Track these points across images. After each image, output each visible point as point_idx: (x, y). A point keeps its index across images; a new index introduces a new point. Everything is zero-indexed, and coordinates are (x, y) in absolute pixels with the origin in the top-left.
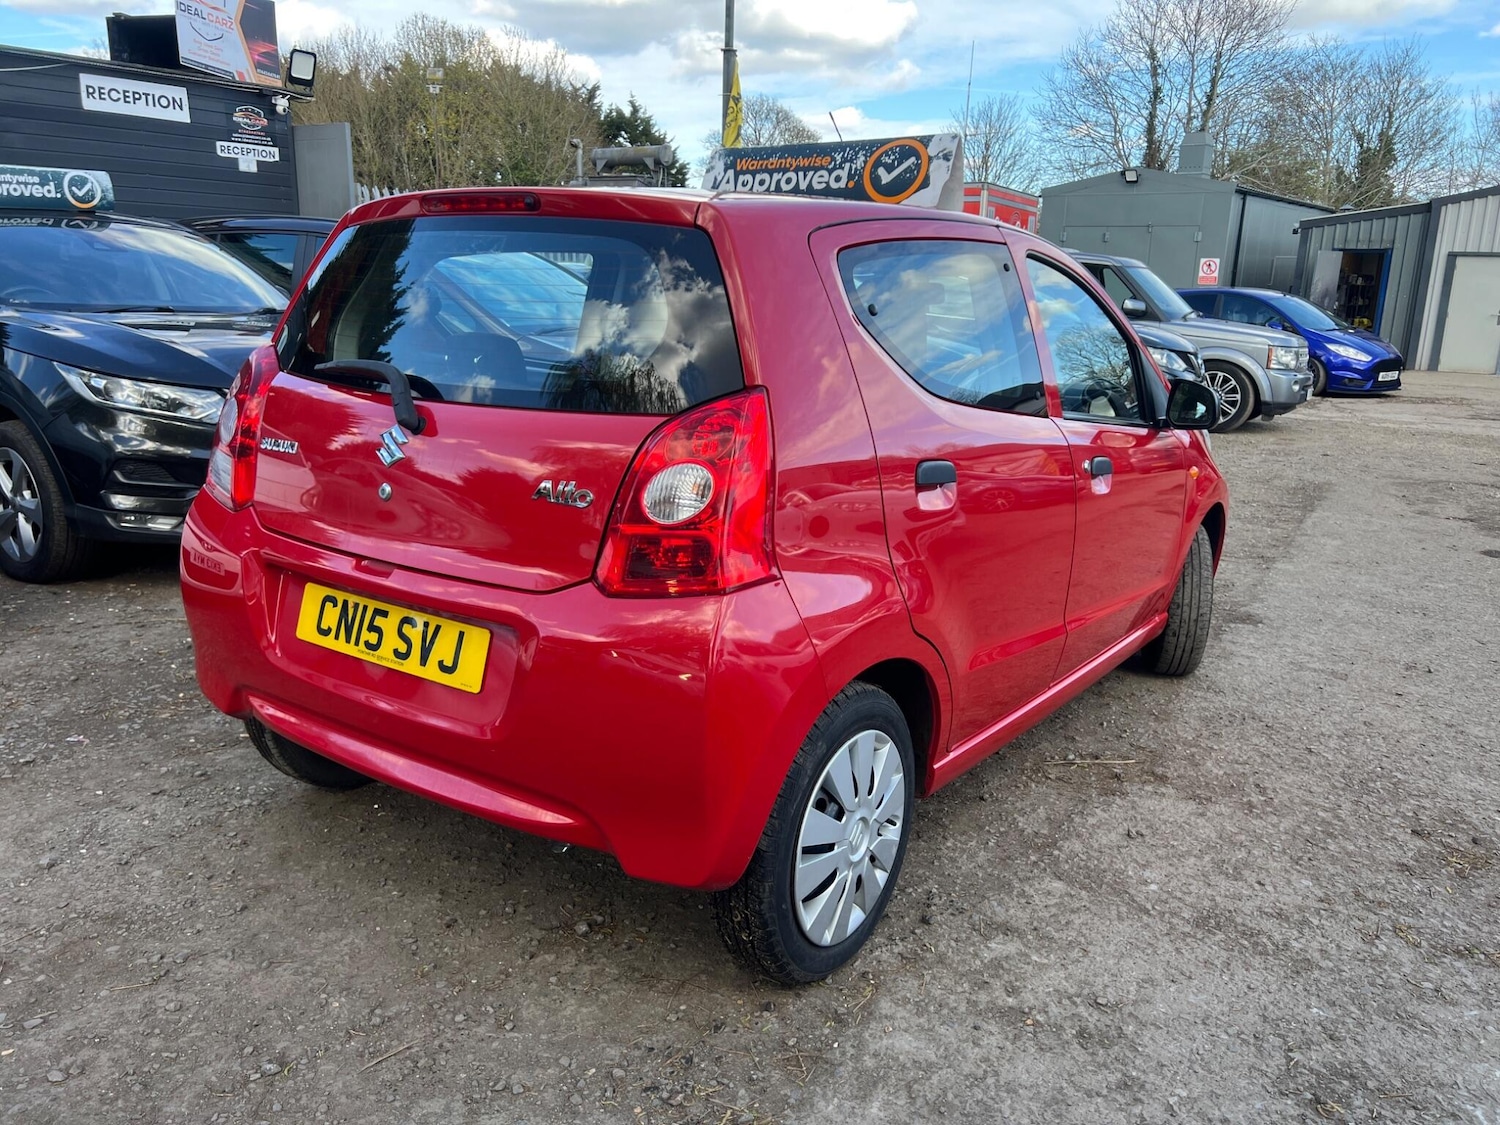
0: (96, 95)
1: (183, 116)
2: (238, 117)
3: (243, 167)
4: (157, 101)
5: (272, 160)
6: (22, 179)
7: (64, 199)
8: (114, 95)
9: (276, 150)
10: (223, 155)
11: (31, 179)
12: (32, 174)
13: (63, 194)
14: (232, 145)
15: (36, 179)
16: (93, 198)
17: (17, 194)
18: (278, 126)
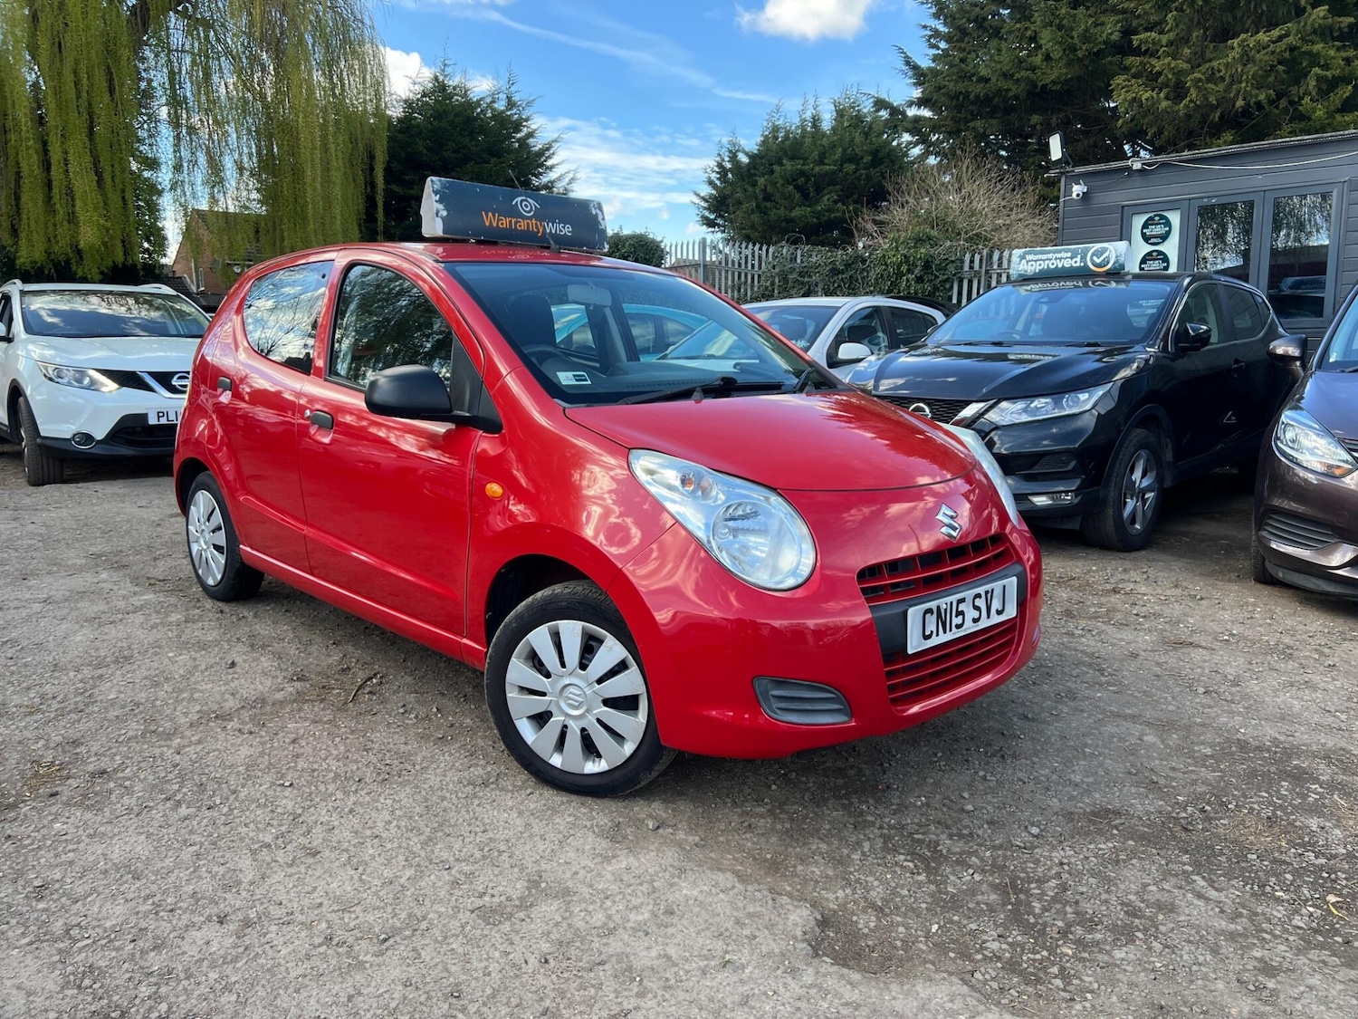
6: (1059, 255)
7: (1086, 266)
11: (1065, 255)
12: (1066, 251)
13: (1085, 263)
15: (1069, 255)
16: (1108, 263)
17: (1052, 267)
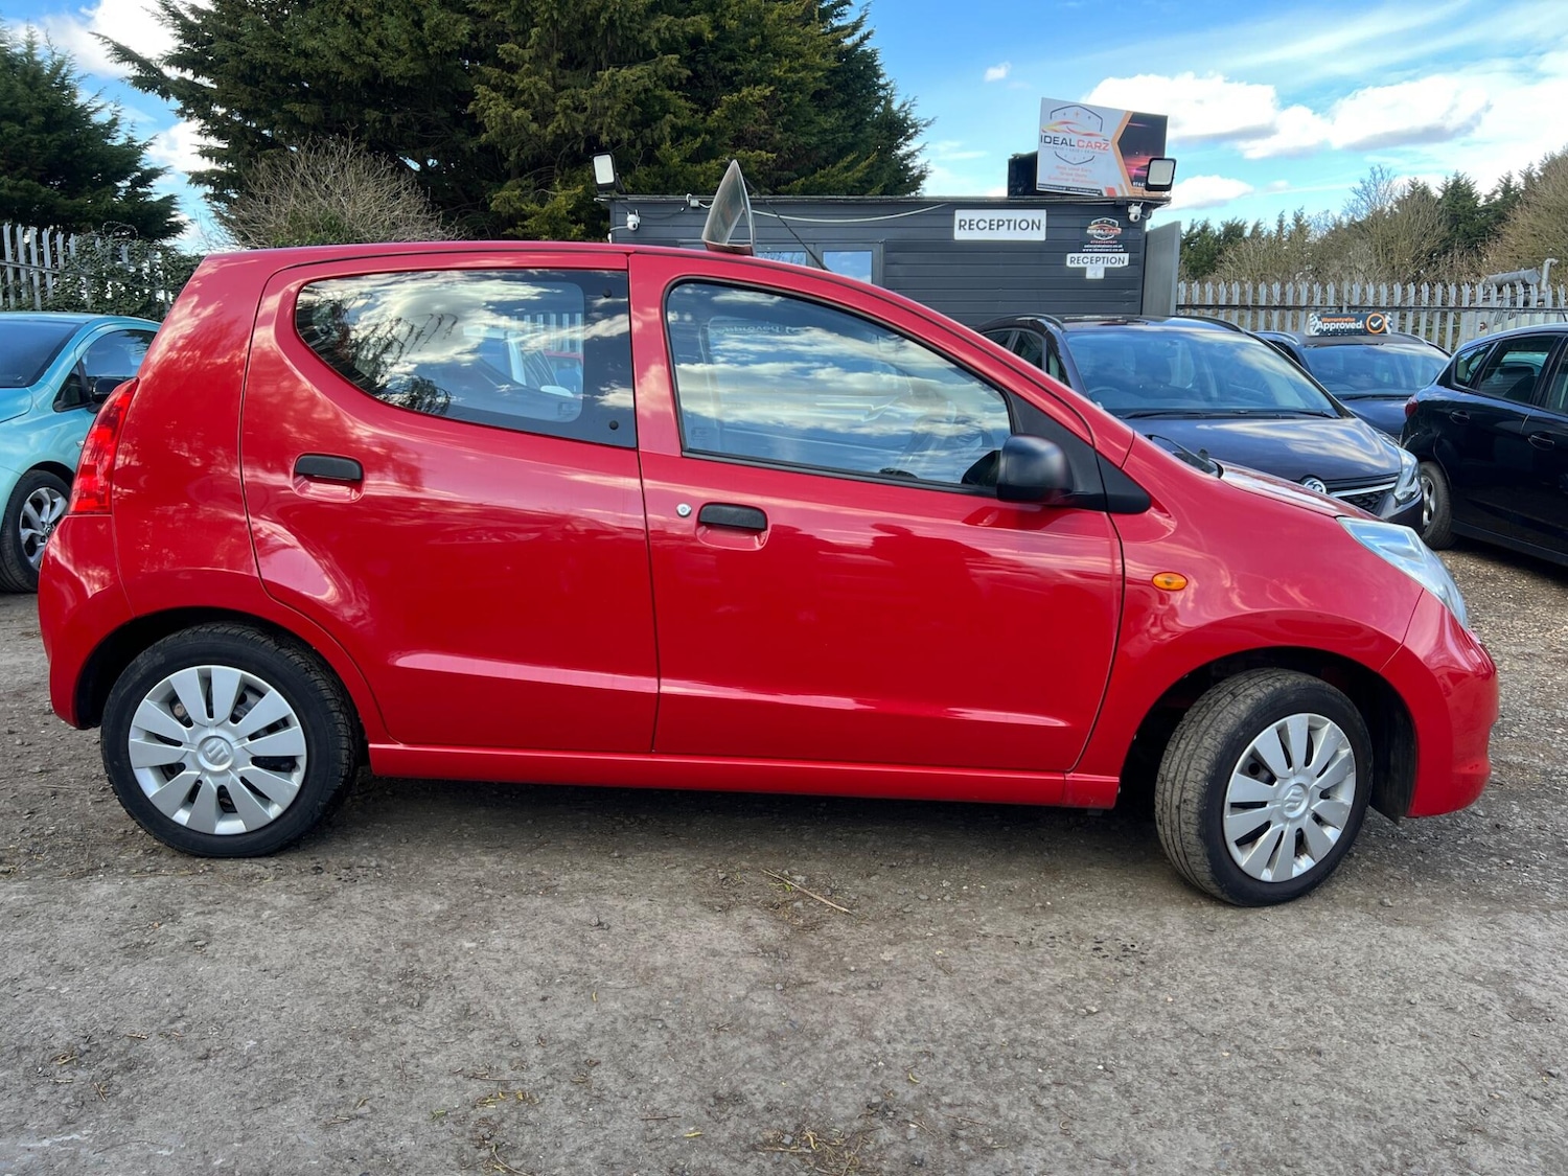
0: (967, 227)
1: (1039, 235)
2: (1092, 230)
3: (1090, 275)
4: (1017, 225)
5: (1121, 265)
8: (981, 225)
9: (1127, 256)
10: (1072, 265)
14: (1082, 255)
18: (1131, 234)
